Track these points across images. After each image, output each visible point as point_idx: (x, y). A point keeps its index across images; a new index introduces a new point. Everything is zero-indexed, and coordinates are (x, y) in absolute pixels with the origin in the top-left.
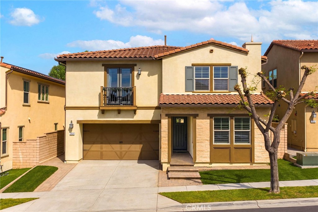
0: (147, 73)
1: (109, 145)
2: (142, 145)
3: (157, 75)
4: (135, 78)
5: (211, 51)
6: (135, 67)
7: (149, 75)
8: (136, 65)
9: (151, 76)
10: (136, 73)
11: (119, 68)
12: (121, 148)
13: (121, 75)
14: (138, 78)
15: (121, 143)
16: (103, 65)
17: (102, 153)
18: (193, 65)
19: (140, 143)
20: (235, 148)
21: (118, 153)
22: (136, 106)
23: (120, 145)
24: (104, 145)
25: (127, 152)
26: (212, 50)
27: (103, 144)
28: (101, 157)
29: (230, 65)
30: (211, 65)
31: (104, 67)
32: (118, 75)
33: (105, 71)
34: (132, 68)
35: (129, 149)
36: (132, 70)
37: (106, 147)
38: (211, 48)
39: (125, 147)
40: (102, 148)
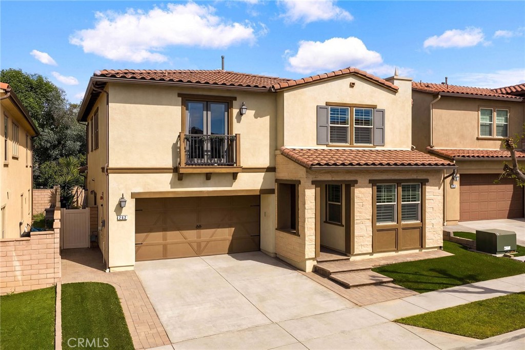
0: (253, 112)
1: (178, 232)
2: (233, 229)
3: (269, 117)
4: (235, 120)
5: (352, 85)
6: (234, 102)
7: (256, 116)
8: (235, 99)
9: (259, 118)
10: (235, 112)
11: (206, 103)
12: (199, 237)
13: (209, 113)
14: (239, 121)
15: (199, 227)
16: (179, 95)
17: (165, 247)
18: (327, 104)
19: (230, 226)
20: (404, 229)
21: (195, 245)
22: (241, 167)
23: (198, 230)
24: (169, 233)
25: (208, 242)
26: (354, 84)
27: (167, 231)
28: (165, 254)
29: (374, 107)
30: (352, 106)
31: (180, 98)
32: (205, 113)
33: (182, 105)
34: (228, 102)
35: (212, 237)
36: (229, 107)
37: (173, 236)
38: (351, 80)
39: (206, 234)
40: (165, 238)
